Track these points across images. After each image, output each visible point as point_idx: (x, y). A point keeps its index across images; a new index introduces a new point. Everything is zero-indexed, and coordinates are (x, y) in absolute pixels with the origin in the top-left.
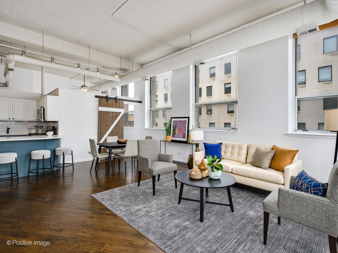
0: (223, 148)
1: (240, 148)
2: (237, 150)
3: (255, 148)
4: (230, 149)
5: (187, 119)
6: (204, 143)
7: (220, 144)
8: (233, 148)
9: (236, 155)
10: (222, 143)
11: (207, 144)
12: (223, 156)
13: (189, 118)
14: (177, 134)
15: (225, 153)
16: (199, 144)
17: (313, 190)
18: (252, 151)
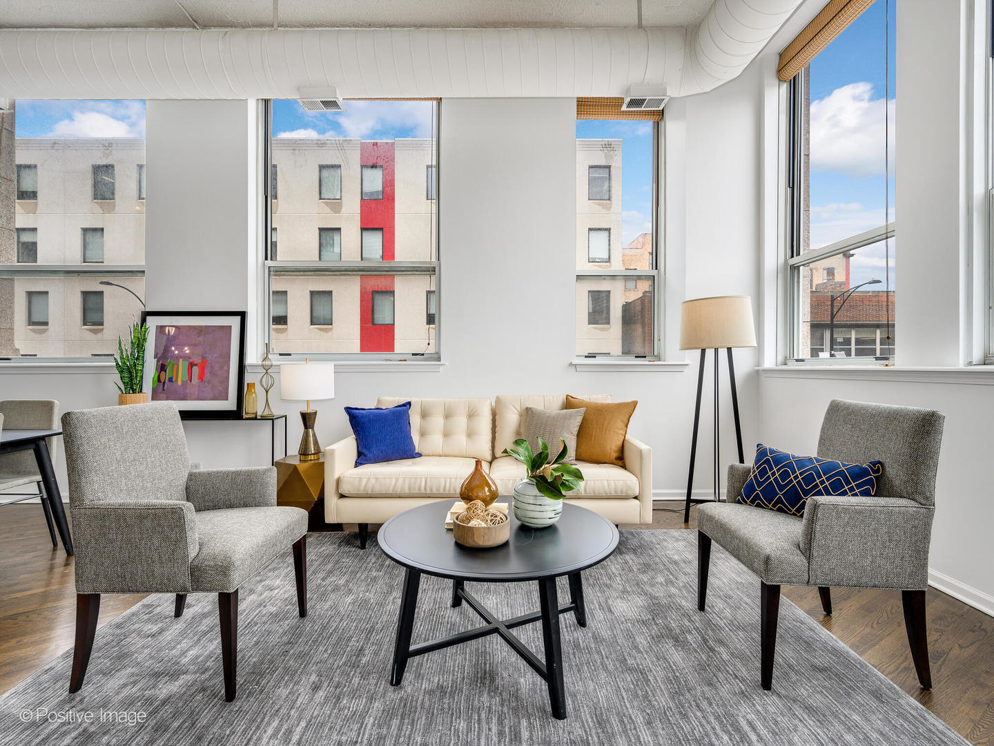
0: (415, 419)
1: (471, 415)
2: (461, 421)
3: (519, 409)
4: (437, 422)
5: (235, 322)
6: (348, 410)
7: (404, 405)
8: (448, 416)
9: (460, 440)
10: (409, 403)
11: (361, 411)
12: (417, 447)
13: (243, 315)
14: (180, 383)
15: (422, 435)
16: (316, 413)
17: (858, 486)
18: (511, 419)
